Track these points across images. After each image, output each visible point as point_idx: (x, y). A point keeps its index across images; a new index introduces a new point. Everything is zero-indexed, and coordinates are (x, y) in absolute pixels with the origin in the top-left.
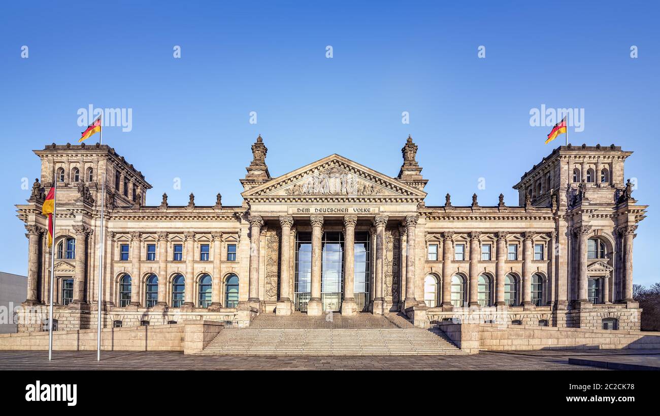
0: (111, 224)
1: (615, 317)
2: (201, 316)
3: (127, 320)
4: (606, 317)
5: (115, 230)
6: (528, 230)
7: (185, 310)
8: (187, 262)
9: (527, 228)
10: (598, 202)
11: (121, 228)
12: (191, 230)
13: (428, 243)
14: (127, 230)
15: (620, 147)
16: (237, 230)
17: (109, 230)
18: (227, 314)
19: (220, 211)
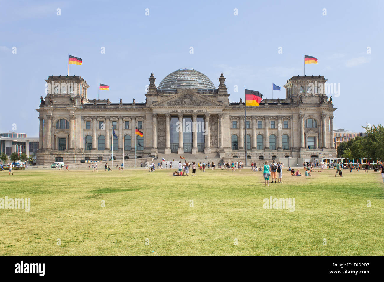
0: (83, 113)
1: (317, 155)
2: (127, 154)
3: (92, 157)
4: (312, 155)
5: (85, 116)
6: (279, 115)
7: (120, 151)
8: (120, 130)
9: (278, 114)
10: (311, 103)
11: (88, 114)
12: (121, 115)
13: (232, 121)
14: (91, 116)
15: (324, 76)
16: (143, 115)
17: (83, 115)
18: (140, 153)
19: (135, 107)
